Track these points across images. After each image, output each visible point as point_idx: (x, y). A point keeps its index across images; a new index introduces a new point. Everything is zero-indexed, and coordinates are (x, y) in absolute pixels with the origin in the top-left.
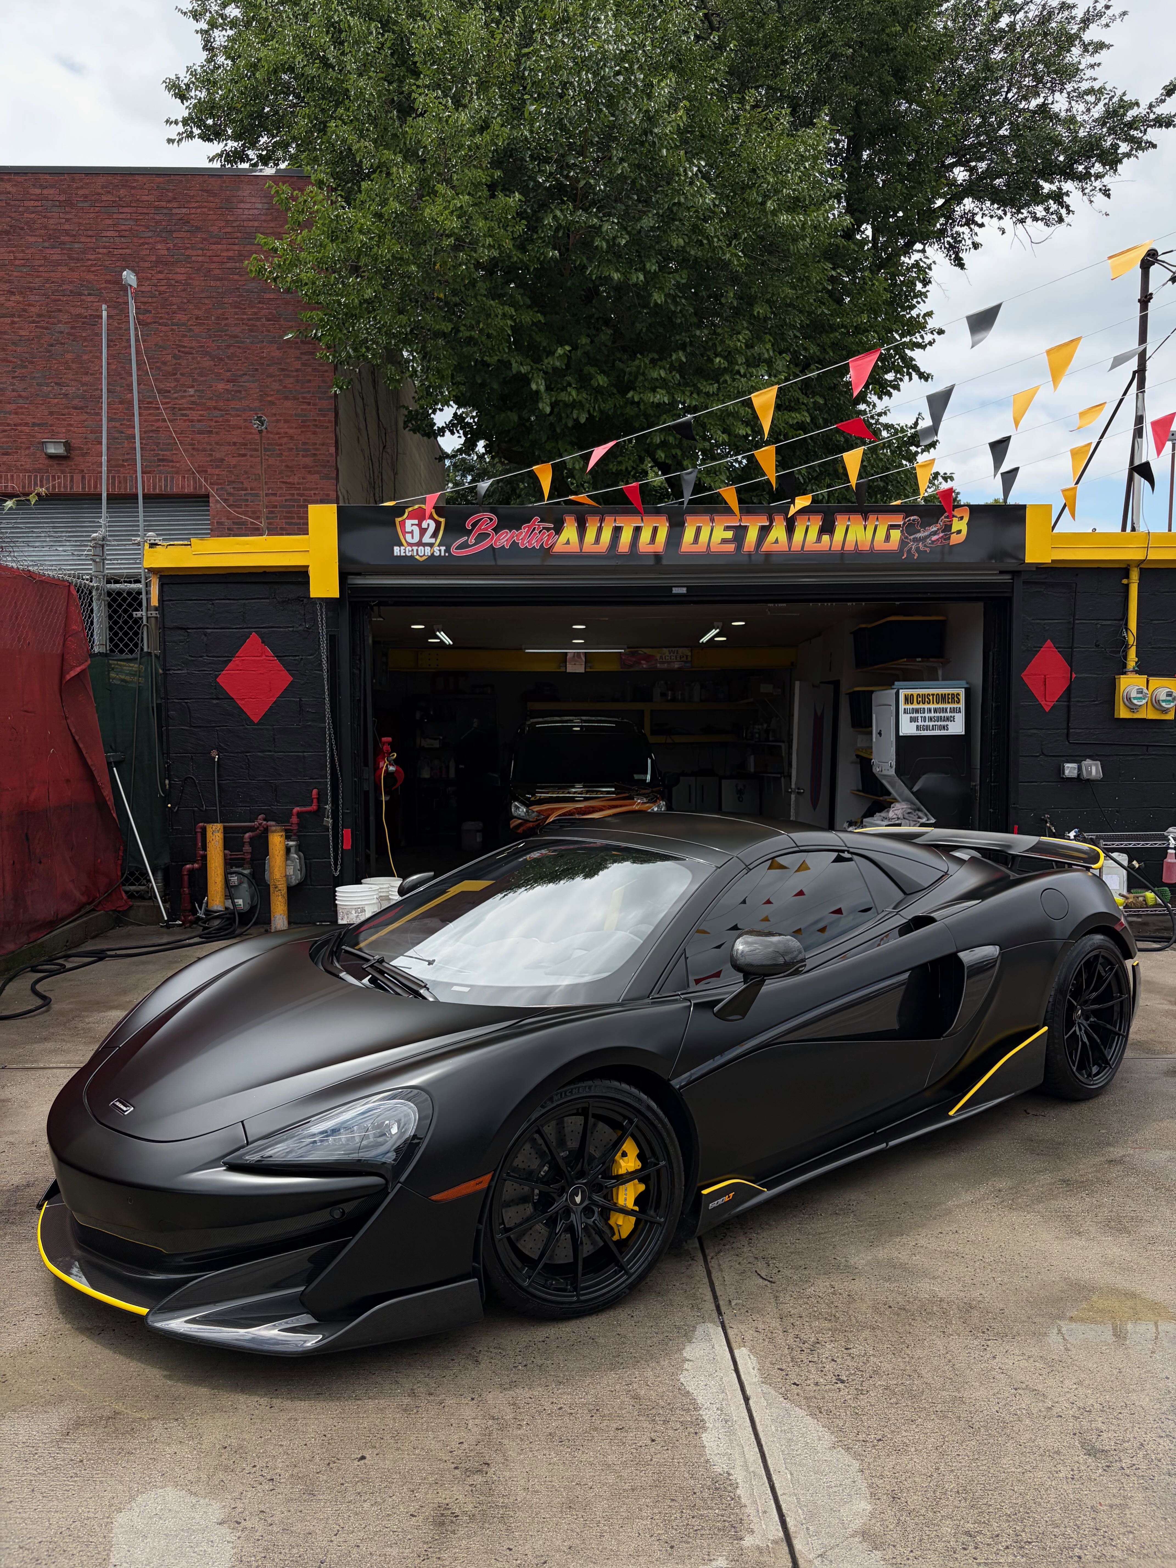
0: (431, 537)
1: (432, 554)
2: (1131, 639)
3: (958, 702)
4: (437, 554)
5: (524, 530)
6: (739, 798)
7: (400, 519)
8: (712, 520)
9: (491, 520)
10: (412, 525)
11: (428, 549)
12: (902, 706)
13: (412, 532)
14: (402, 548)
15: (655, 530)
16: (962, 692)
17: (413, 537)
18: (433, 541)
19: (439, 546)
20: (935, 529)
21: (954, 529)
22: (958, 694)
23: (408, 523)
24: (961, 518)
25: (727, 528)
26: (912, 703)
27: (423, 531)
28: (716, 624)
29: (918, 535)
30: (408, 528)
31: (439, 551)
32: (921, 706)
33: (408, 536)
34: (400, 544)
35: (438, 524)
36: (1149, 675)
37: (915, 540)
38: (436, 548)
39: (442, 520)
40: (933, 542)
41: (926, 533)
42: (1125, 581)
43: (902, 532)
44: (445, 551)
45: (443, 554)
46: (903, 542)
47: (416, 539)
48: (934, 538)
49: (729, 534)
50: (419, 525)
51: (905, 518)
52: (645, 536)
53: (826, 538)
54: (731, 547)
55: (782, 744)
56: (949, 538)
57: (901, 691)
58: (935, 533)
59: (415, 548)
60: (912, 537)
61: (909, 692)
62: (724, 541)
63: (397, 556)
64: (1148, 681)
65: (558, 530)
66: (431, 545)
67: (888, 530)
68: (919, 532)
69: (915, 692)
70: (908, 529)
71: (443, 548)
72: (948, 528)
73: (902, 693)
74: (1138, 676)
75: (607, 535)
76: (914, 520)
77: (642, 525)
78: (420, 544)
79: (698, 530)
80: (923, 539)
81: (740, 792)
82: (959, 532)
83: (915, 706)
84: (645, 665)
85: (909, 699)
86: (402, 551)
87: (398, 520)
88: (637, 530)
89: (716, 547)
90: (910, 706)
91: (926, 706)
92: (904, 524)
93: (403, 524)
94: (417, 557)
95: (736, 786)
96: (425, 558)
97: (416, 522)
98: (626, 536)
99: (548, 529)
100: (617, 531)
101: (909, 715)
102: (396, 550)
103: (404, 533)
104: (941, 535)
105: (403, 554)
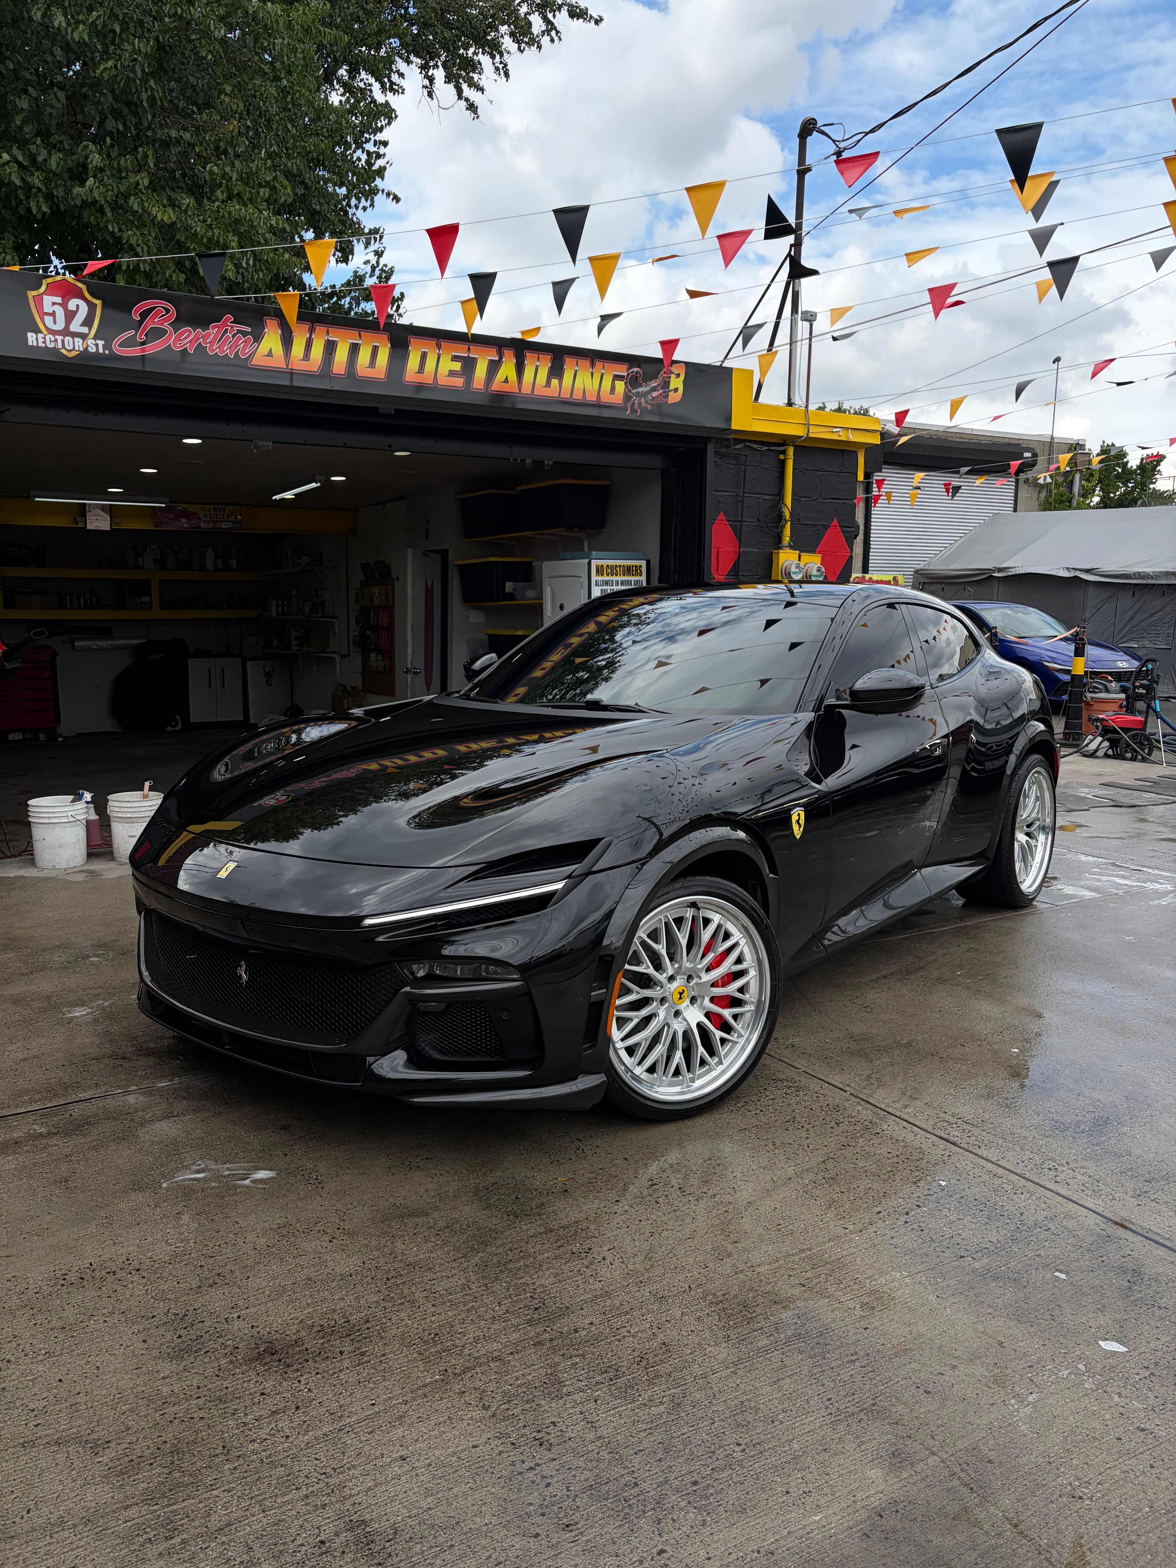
0: (83, 325)
1: (86, 349)
2: (787, 515)
3: (641, 575)
4: (92, 349)
5: (213, 330)
6: (267, 681)
7: (35, 293)
8: (439, 347)
9: (168, 311)
10: (54, 304)
11: (78, 341)
12: (594, 578)
13: (53, 314)
14: (40, 336)
15: (375, 350)
16: (643, 563)
17: (55, 323)
18: (85, 330)
19: (95, 338)
20: (655, 384)
21: (672, 387)
22: (641, 566)
23: (48, 300)
24: (678, 375)
25: (455, 358)
26: (602, 575)
27: (70, 316)
28: (318, 477)
29: (640, 390)
30: (47, 308)
31: (96, 346)
32: (610, 578)
33: (48, 320)
34: (37, 331)
35: (92, 307)
36: (802, 551)
37: (638, 395)
38: (90, 342)
39: (98, 302)
40: (654, 398)
41: (647, 389)
42: (782, 457)
43: (626, 383)
44: (104, 347)
45: (101, 351)
46: (627, 397)
47: (60, 325)
48: (655, 394)
49: (457, 366)
50: (64, 305)
51: (628, 369)
52: (364, 356)
53: (555, 382)
54: (459, 382)
55: (335, 620)
56: (667, 396)
57: (593, 561)
58: (654, 389)
59: (59, 338)
60: (634, 391)
61: (600, 562)
62: (452, 373)
63: (32, 346)
64: (800, 557)
65: (258, 338)
66: (84, 336)
67: (613, 381)
68: (641, 386)
69: (605, 563)
70: (633, 382)
71: (101, 343)
72: (666, 384)
73: (594, 563)
74: (792, 551)
75: (318, 351)
76: (636, 373)
77: (360, 342)
78: (66, 332)
79: (424, 356)
80: (645, 394)
81: (268, 675)
82: (676, 390)
83: (605, 578)
84: (185, 523)
85: (600, 571)
86: (41, 340)
87: (31, 294)
88: (354, 349)
89: (444, 380)
90: (600, 578)
91: (614, 578)
92: (628, 375)
93: (39, 300)
94: (63, 351)
95: (264, 668)
96: (74, 354)
97: (59, 300)
98: (341, 354)
99: (245, 334)
100: (330, 348)
101: (600, 588)
102: (31, 338)
103: (43, 314)
104: (661, 391)
105: (41, 344)
